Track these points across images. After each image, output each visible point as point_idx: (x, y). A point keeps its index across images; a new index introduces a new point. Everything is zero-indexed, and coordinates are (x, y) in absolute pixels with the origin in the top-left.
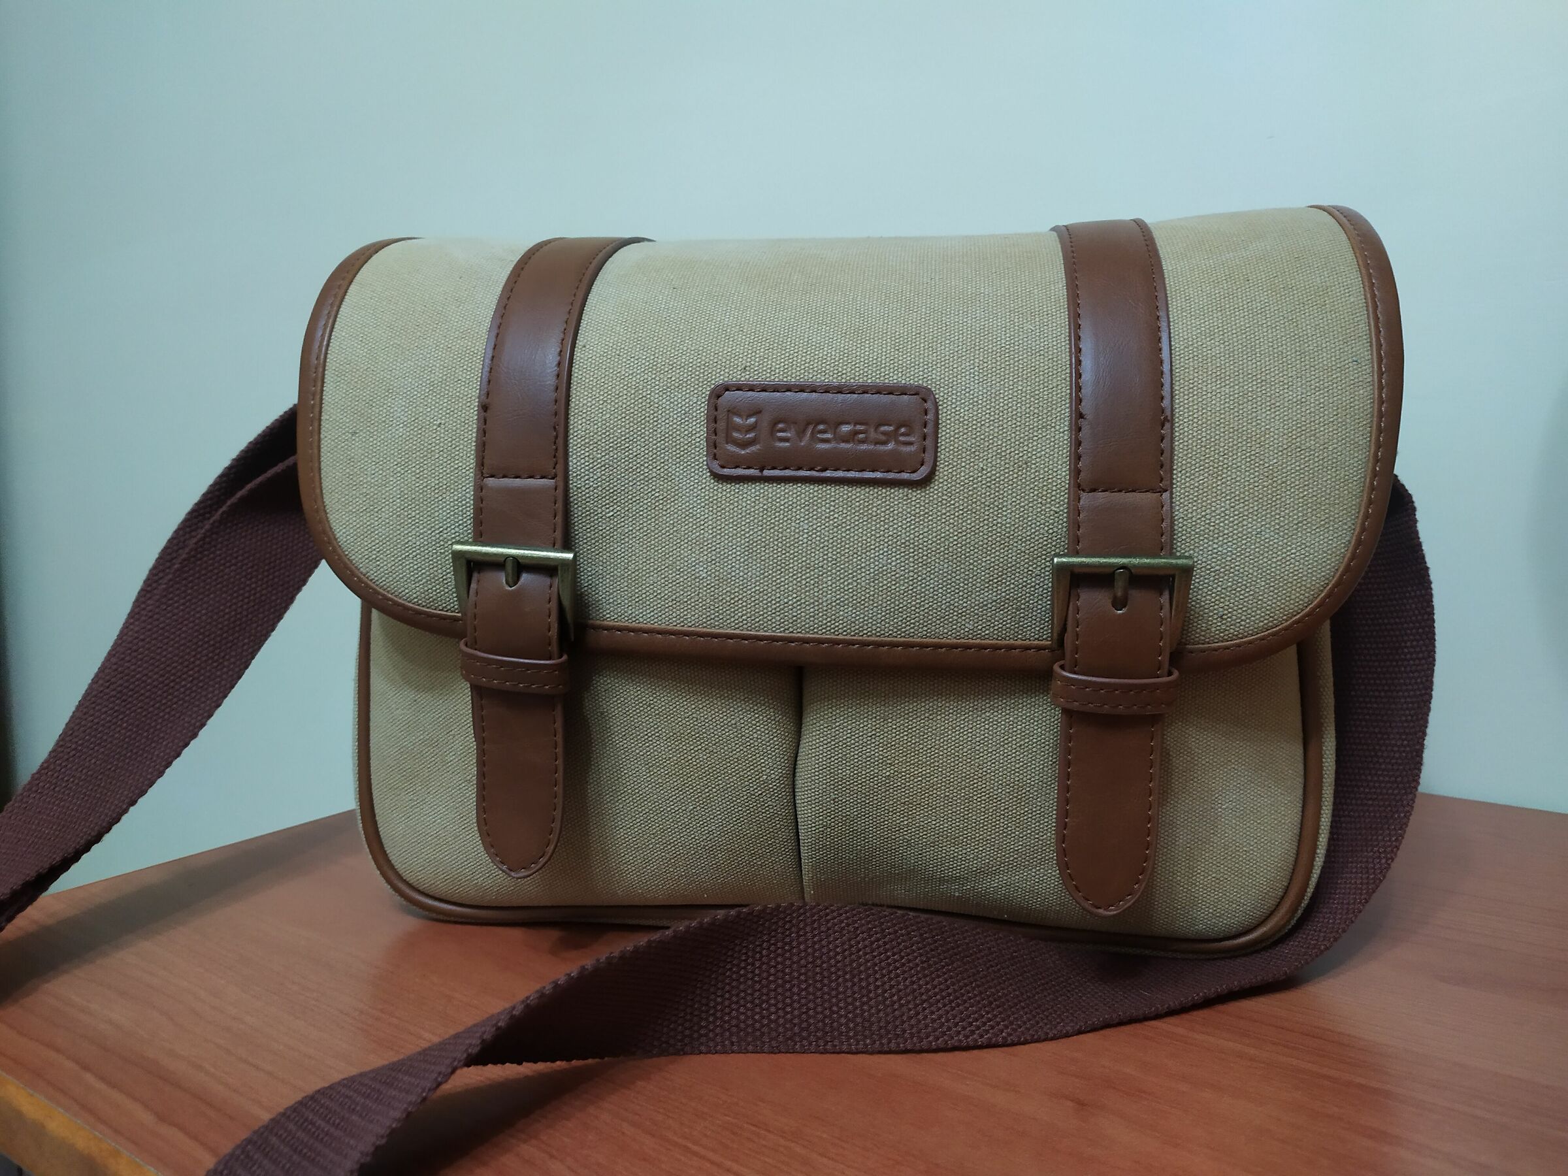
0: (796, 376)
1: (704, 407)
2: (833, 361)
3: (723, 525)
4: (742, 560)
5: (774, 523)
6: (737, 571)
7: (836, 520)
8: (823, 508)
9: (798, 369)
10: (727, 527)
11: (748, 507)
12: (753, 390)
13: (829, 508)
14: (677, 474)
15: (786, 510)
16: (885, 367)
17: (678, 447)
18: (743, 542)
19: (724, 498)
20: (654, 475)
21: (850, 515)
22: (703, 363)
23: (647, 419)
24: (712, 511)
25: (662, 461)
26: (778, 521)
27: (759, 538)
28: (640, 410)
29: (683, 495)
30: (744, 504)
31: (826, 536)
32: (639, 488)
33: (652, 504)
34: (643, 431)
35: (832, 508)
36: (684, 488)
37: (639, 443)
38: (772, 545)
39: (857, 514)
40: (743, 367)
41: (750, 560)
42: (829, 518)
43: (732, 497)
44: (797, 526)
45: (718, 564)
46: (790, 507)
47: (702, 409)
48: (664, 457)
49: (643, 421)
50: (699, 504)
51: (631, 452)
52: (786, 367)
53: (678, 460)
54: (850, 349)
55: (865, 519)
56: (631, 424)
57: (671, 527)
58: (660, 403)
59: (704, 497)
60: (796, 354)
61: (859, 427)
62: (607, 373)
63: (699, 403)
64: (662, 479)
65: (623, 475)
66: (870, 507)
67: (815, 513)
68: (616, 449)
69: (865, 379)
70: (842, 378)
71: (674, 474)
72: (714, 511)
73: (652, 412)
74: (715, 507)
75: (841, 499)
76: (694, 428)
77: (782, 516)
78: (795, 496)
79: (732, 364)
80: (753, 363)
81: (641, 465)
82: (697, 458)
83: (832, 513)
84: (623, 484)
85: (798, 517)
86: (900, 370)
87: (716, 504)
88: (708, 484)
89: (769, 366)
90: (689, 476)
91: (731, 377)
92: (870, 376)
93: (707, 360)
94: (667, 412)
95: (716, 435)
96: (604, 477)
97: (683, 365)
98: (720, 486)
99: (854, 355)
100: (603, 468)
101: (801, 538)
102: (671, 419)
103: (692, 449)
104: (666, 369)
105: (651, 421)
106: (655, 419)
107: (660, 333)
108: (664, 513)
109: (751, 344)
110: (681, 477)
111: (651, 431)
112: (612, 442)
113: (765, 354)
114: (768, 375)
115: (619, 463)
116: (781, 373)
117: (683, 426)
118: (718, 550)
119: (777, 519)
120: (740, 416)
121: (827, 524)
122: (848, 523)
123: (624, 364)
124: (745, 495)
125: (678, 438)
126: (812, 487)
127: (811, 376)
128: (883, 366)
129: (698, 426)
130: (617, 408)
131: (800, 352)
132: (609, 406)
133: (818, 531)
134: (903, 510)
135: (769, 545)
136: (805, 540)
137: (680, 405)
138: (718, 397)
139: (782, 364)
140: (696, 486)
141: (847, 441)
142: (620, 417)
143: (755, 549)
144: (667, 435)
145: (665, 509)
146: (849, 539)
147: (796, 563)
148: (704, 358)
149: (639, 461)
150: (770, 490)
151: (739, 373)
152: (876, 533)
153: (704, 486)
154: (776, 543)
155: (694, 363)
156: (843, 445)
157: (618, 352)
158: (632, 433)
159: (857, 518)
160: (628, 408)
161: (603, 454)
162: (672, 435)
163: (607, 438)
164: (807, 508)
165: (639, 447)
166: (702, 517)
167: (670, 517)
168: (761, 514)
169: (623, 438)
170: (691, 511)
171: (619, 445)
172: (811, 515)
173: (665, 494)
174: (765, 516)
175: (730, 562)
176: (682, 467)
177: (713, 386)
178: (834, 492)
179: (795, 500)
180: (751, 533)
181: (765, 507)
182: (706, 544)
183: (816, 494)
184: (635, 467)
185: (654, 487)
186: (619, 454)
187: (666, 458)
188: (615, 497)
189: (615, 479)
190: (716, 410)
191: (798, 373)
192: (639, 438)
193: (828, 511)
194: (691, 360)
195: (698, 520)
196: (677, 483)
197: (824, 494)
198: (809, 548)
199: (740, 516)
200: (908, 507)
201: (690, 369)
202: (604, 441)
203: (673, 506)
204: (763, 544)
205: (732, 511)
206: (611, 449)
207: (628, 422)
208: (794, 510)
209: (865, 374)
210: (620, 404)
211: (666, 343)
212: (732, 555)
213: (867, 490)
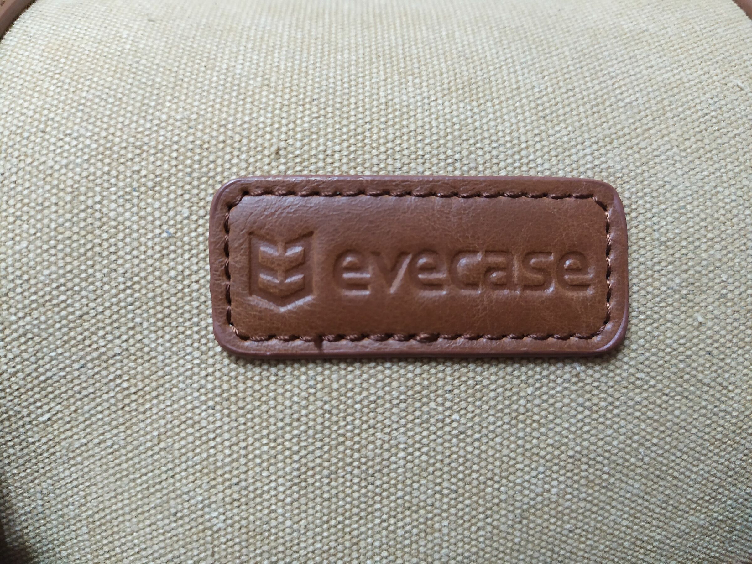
0: (373, 165)
1: (203, 225)
2: (435, 137)
3: (250, 440)
4: (288, 500)
5: (343, 435)
6: (281, 519)
7: (455, 425)
8: (432, 405)
9: (375, 152)
10: (257, 444)
11: (295, 407)
12: (294, 193)
13: (443, 405)
14: (160, 349)
15: (365, 410)
16: (527, 148)
17: (159, 299)
18: (288, 469)
19: (249, 391)
20: (117, 350)
21: (480, 415)
22: (198, 142)
23: (97, 249)
24: (228, 415)
25: (131, 325)
26: (352, 431)
27: (318, 461)
28: (83, 233)
29: (175, 386)
30: (288, 403)
31: (438, 453)
32: (91, 373)
33: (117, 401)
34: (90, 271)
35: (448, 404)
36: (175, 373)
37: (84, 293)
38: (341, 473)
39: (492, 412)
40: (274, 149)
41: (303, 500)
42: (443, 421)
43: (264, 391)
44: (387, 438)
45: (244, 507)
46: (373, 406)
47: (201, 230)
48: (133, 319)
49: (90, 254)
50: (205, 402)
51: (70, 309)
52: (353, 148)
53: (160, 324)
54: (462, 117)
55: (507, 419)
56: (68, 259)
57: (155, 441)
58: (121, 219)
59: (213, 390)
60: (368, 126)
61: (493, 259)
62: (22, 165)
63: (194, 218)
64: (133, 358)
65: (60, 351)
66: (515, 398)
67: (417, 413)
68: (44, 305)
69: (495, 168)
70: (455, 169)
71: (155, 349)
72: (233, 416)
73: (105, 236)
74: (234, 408)
75: (463, 388)
76: (187, 264)
77: (357, 422)
78: (380, 384)
79: (252, 144)
80: (290, 141)
81: (93, 333)
82: (195, 320)
83: (447, 413)
84: (61, 366)
85: (387, 422)
86: (553, 153)
87: (236, 403)
88: (218, 366)
89: (321, 148)
90: (182, 353)
91: (251, 169)
92: (502, 164)
93: (206, 138)
94: (135, 235)
95: (229, 278)
96: (25, 356)
97: (160, 147)
98: (242, 370)
99: (471, 127)
100: (23, 340)
101: (393, 459)
102: (143, 248)
103: (186, 303)
104: (130, 156)
105: (105, 253)
106: (113, 249)
107: (120, 90)
108: (141, 417)
109: (285, 109)
110: (168, 354)
111: (106, 271)
112: (35, 293)
113: (311, 126)
114: (321, 164)
115: (51, 330)
116: (345, 160)
117: (165, 261)
118: (243, 484)
119: (349, 427)
120: (272, 242)
121: (439, 433)
122: (477, 428)
123: (52, 148)
124: (288, 387)
125: (158, 282)
126: (410, 367)
127: (398, 165)
128: (523, 145)
129: (194, 260)
130: (41, 230)
131: (375, 123)
132: (25, 227)
133: (424, 445)
134: (572, 400)
135: (336, 473)
136: (402, 462)
137: (158, 223)
138: (230, 206)
139: (345, 144)
140: (196, 370)
141: (474, 285)
142: (45, 247)
143: (310, 481)
144: (136, 279)
145: (141, 409)
146: (479, 456)
147: (385, 502)
148: (199, 134)
149: (86, 326)
150: (334, 376)
151: (267, 160)
152: (526, 442)
153: (210, 370)
154: (349, 469)
155: (183, 142)
156: (466, 292)
157: (42, 126)
158: (69, 276)
159: (492, 419)
160: (61, 229)
161: (20, 314)
162: (145, 278)
163: (26, 286)
164: (403, 405)
165: (84, 301)
166: (211, 427)
167: (151, 424)
168: (320, 420)
169: (54, 285)
170: (189, 415)
171: (47, 298)
172: (410, 418)
173: (140, 385)
174: (327, 424)
175: (266, 504)
176: (167, 337)
177: (218, 187)
178: (451, 375)
179: (381, 393)
180: (303, 452)
181: (327, 407)
182: (220, 472)
183: (418, 380)
184: (80, 338)
185: (119, 372)
186: (49, 314)
187: (138, 320)
188: (50, 389)
189: (47, 359)
190: (227, 231)
191: (375, 160)
192: (84, 284)
193: (440, 409)
194: (176, 139)
195: (204, 431)
196: (160, 365)
197: (433, 379)
198: (408, 475)
199: (280, 424)
200: (579, 396)
201: (174, 154)
202: (19, 290)
203: (157, 405)
204: (326, 472)
205: (265, 416)
206: (34, 306)
207: (60, 255)
208: (380, 410)
209: (495, 161)
210: (46, 221)
211: (130, 108)
212: (268, 492)
213: (509, 369)
